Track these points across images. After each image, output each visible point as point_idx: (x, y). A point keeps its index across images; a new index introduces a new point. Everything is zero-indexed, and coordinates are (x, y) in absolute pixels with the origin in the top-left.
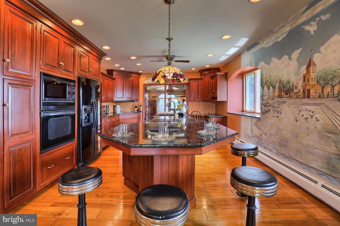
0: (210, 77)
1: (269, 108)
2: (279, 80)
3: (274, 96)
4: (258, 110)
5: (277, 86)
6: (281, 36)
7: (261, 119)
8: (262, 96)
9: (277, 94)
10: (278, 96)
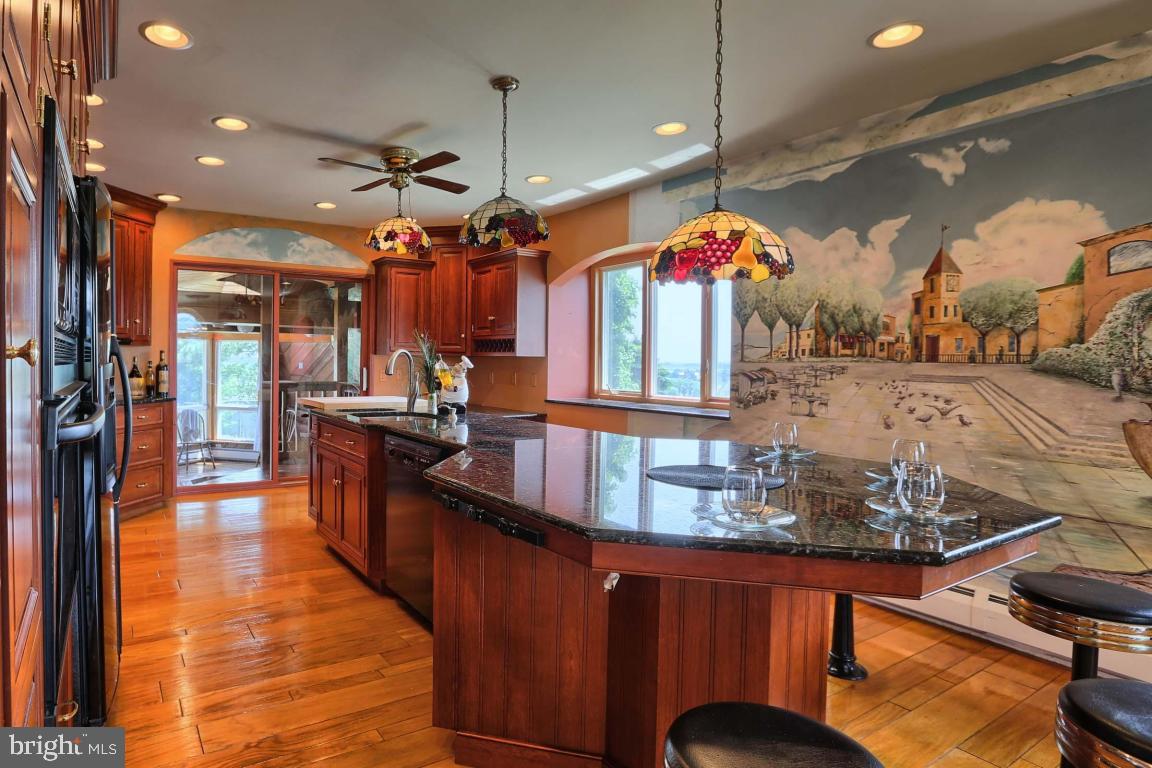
0: (469, 262)
1: (773, 387)
2: (817, 303)
3: (794, 349)
4: (721, 389)
5: (810, 317)
6: (826, 165)
7: (735, 421)
8: (740, 348)
9: (806, 342)
10: (811, 350)
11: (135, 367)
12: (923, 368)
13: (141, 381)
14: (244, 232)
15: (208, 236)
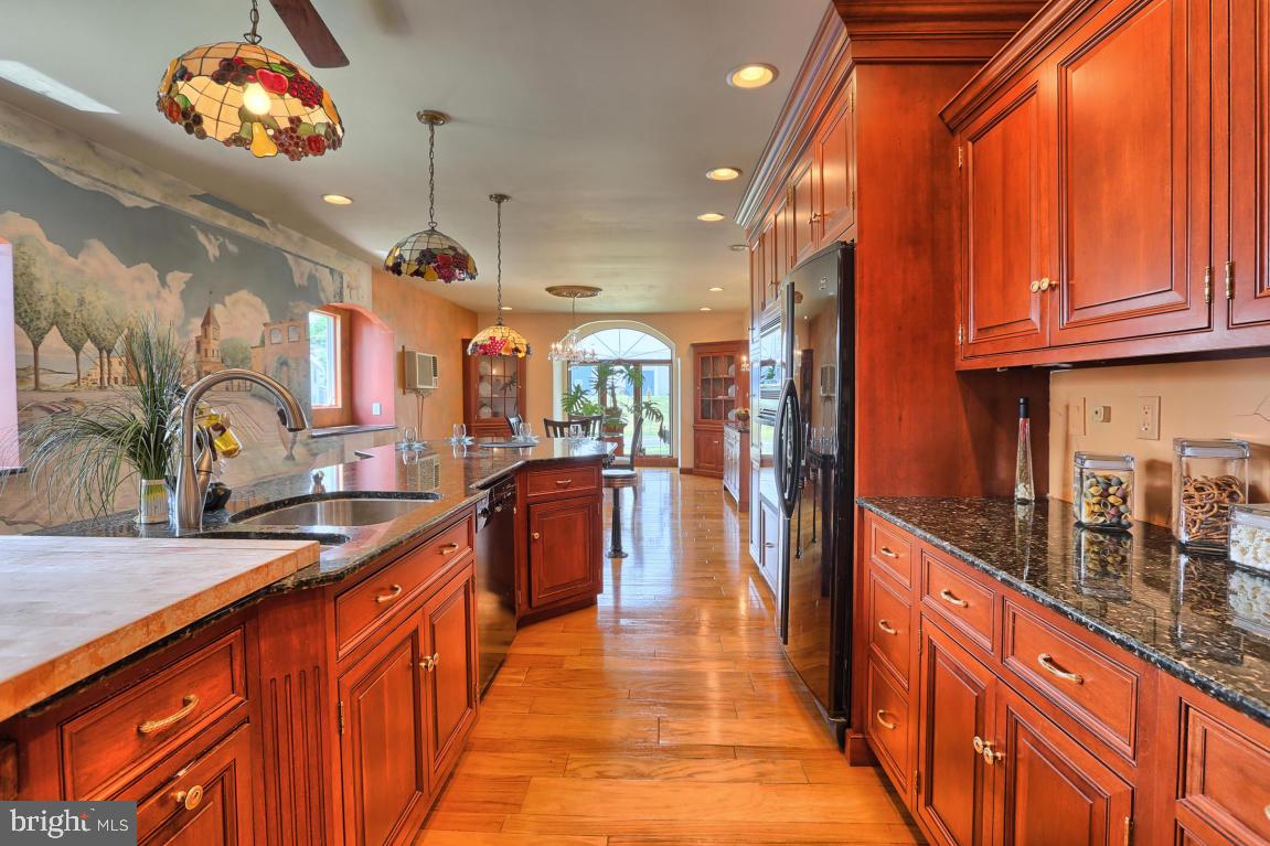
2: (126, 331)
3: (106, 376)
5: (119, 346)
6: (131, 193)
8: (32, 372)
10: (124, 378)
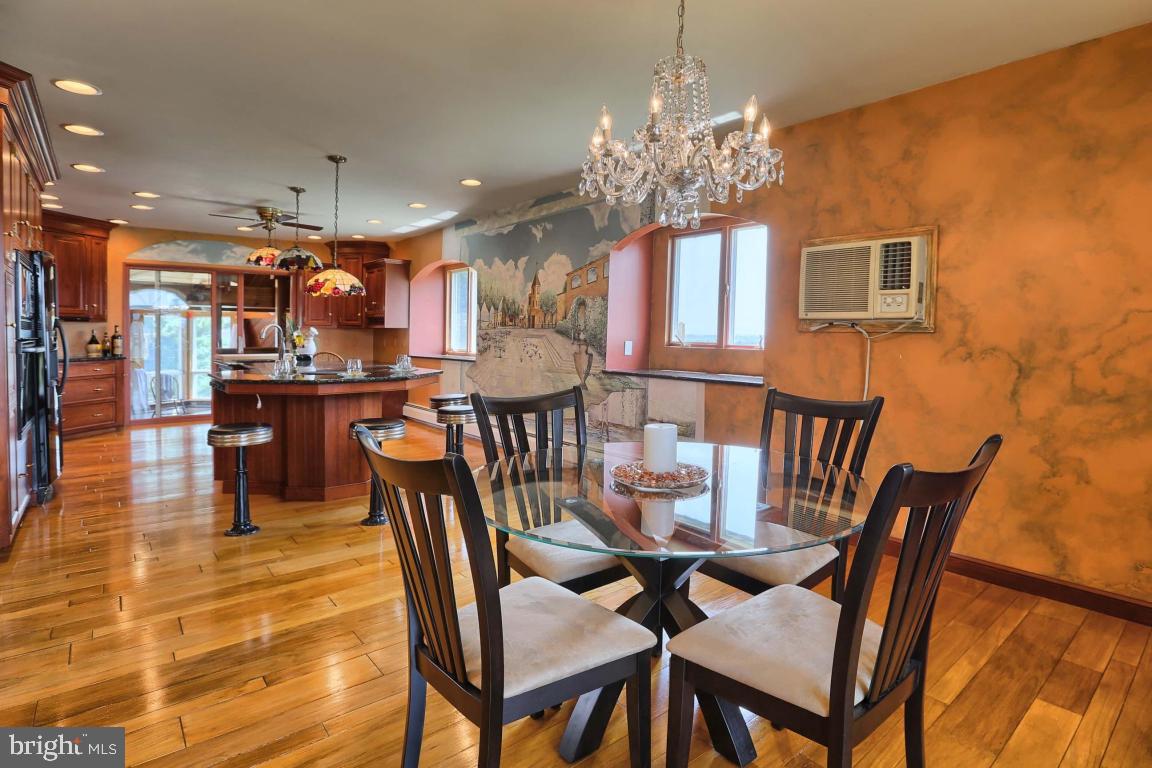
0: (363, 264)
1: (490, 343)
2: (503, 298)
4: (474, 350)
5: (500, 308)
6: (506, 226)
7: (478, 362)
8: (479, 321)
9: (500, 318)
10: (501, 323)
11: (93, 337)
12: (530, 331)
13: (99, 346)
14: (185, 244)
15: (155, 246)
